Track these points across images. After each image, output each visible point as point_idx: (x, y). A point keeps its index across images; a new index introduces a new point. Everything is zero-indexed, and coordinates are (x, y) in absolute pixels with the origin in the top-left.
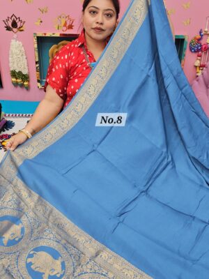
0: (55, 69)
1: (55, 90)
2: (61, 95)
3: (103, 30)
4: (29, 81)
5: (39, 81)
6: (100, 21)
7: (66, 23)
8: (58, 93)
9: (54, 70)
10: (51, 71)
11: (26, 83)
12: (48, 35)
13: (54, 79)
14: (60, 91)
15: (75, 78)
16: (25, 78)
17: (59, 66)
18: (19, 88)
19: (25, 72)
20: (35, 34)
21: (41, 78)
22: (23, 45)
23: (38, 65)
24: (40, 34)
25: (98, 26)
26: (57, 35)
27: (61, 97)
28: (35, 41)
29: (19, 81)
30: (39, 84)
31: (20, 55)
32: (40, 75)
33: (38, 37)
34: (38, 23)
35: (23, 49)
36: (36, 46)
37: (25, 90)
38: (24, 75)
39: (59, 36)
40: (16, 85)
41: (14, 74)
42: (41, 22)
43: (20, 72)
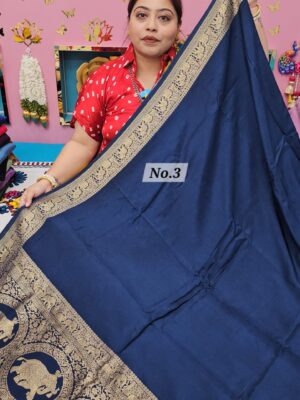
0: (86, 98)
1: (84, 128)
2: (94, 135)
3: (157, 41)
4: (47, 115)
5: (61, 115)
6: (151, 26)
7: (101, 33)
8: (89, 133)
9: (83, 99)
10: (79, 100)
11: (43, 118)
12: (75, 49)
13: (82, 112)
14: (91, 130)
15: (115, 113)
16: (43, 110)
17: (91, 94)
18: (33, 124)
19: (42, 102)
20: (57, 47)
21: (65, 111)
22: (39, 64)
23: (60, 92)
24: (64, 48)
25: (150, 34)
26: (88, 49)
28: (57, 57)
29: (33, 114)
30: (62, 120)
31: (32, 79)
32: (64, 105)
33: (60, 52)
34: (61, 32)
35: (39, 68)
36: (58, 64)
37: (42, 128)
38: (41, 107)
39: (90, 49)
40: (29, 120)
41: (26, 104)
42: (65, 30)
43: (34, 102)
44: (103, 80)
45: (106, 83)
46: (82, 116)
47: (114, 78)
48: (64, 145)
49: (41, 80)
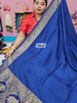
1: (22, 32)
2: (25, 34)
4: (12, 29)
7: (26, 8)
9: (22, 25)
10: (21, 25)
11: (11, 30)
12: (19, 12)
14: (24, 33)
16: (11, 28)
18: (9, 32)
19: (11, 26)
20: (15, 12)
21: (17, 28)
22: (10, 16)
23: (15, 23)
24: (17, 12)
25: (39, 8)
27: (25, 35)
29: (9, 29)
30: (16, 30)
31: (8, 20)
33: (16, 13)
34: (16, 8)
35: (10, 17)
36: (15, 16)
37: (11, 32)
38: (11, 27)
39: (23, 13)
40: (8, 30)
41: (7, 27)
42: (17, 7)
43: (9, 26)
44: (27, 20)
45: (28, 21)
46: (22, 29)
47: (30, 20)
48: (17, 37)
49: (11, 20)
